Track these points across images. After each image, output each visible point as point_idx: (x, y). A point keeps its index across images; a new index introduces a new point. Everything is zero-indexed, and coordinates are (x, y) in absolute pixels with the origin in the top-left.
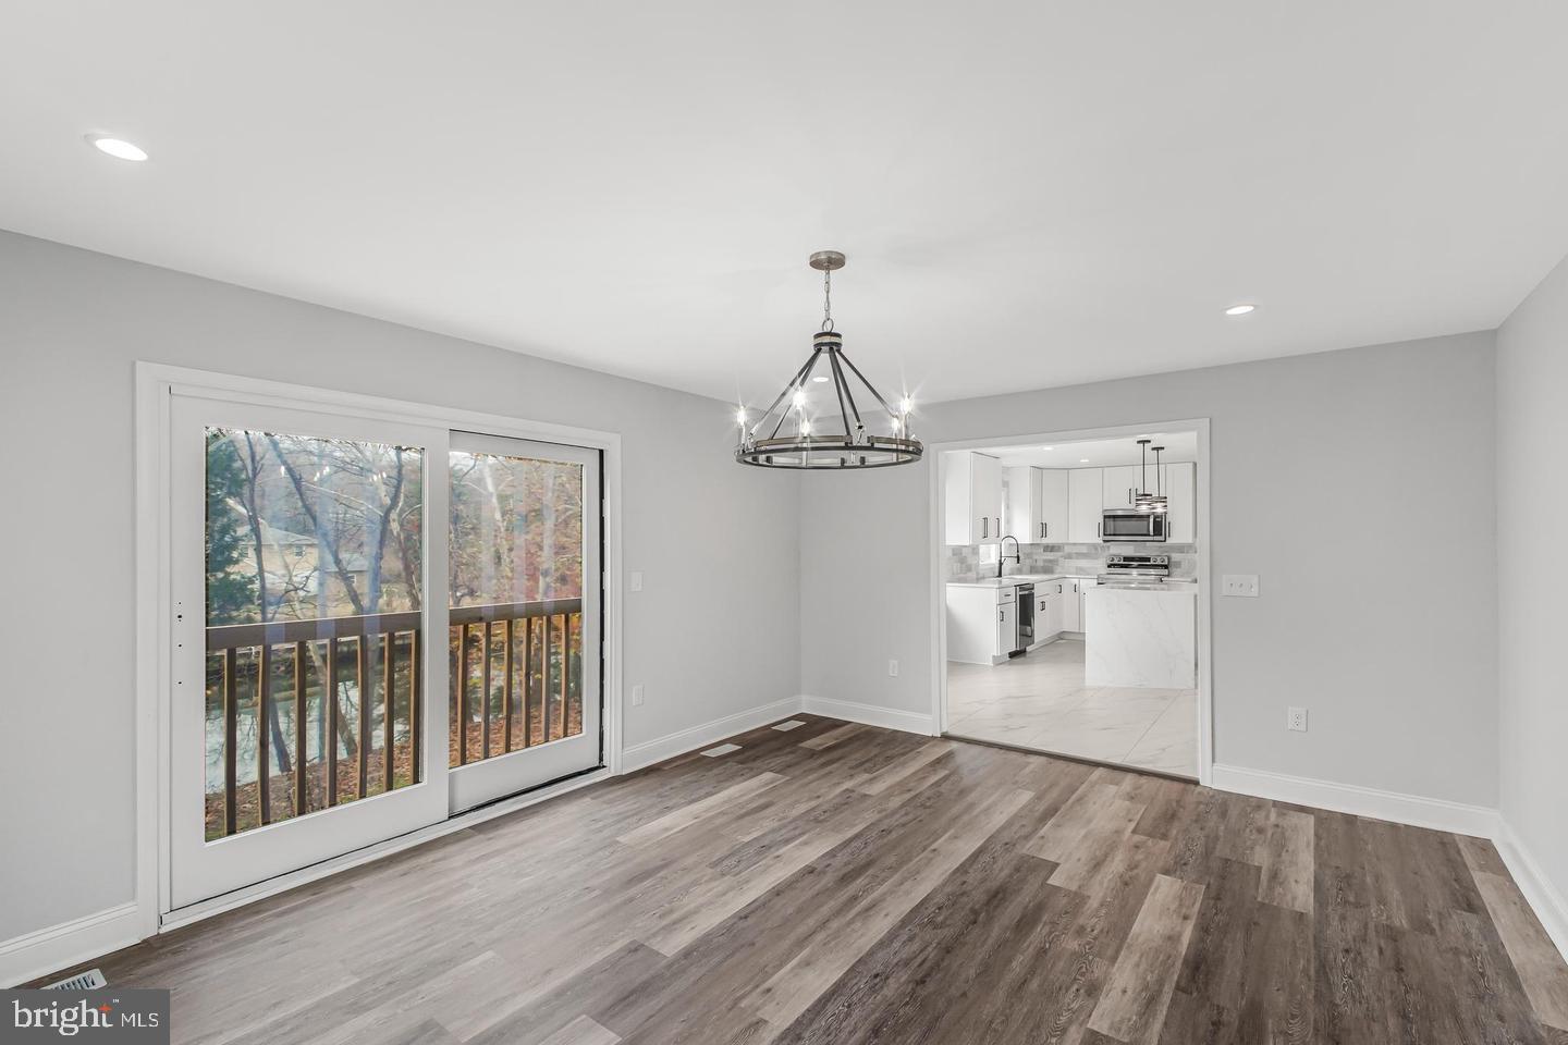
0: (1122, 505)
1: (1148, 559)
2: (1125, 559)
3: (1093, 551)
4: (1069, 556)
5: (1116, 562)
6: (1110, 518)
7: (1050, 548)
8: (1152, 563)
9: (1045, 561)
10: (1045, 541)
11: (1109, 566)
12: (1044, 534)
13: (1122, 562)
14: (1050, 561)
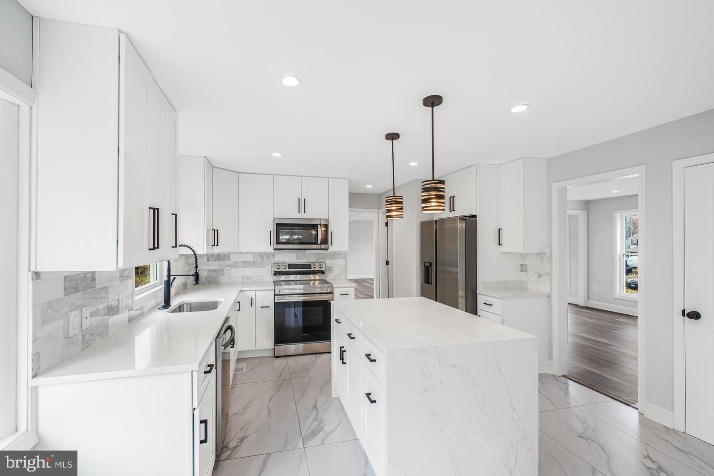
0: (291, 214)
1: (309, 266)
2: (290, 266)
3: (259, 259)
4: (235, 266)
5: (282, 269)
6: (280, 227)
7: (219, 257)
8: (313, 269)
9: (209, 271)
10: (216, 250)
11: (276, 274)
12: (216, 243)
13: (287, 270)
14: (215, 271)
